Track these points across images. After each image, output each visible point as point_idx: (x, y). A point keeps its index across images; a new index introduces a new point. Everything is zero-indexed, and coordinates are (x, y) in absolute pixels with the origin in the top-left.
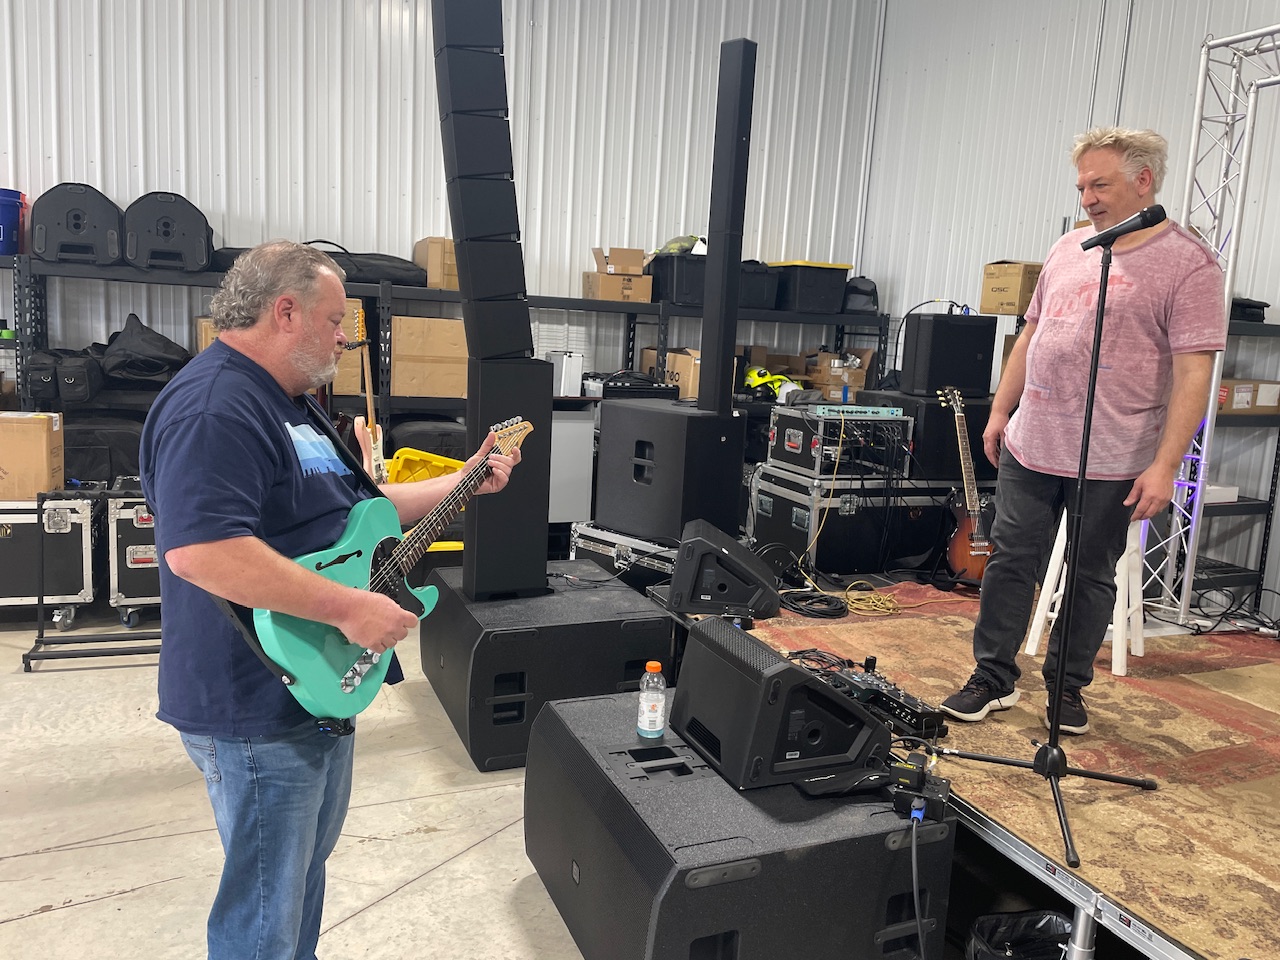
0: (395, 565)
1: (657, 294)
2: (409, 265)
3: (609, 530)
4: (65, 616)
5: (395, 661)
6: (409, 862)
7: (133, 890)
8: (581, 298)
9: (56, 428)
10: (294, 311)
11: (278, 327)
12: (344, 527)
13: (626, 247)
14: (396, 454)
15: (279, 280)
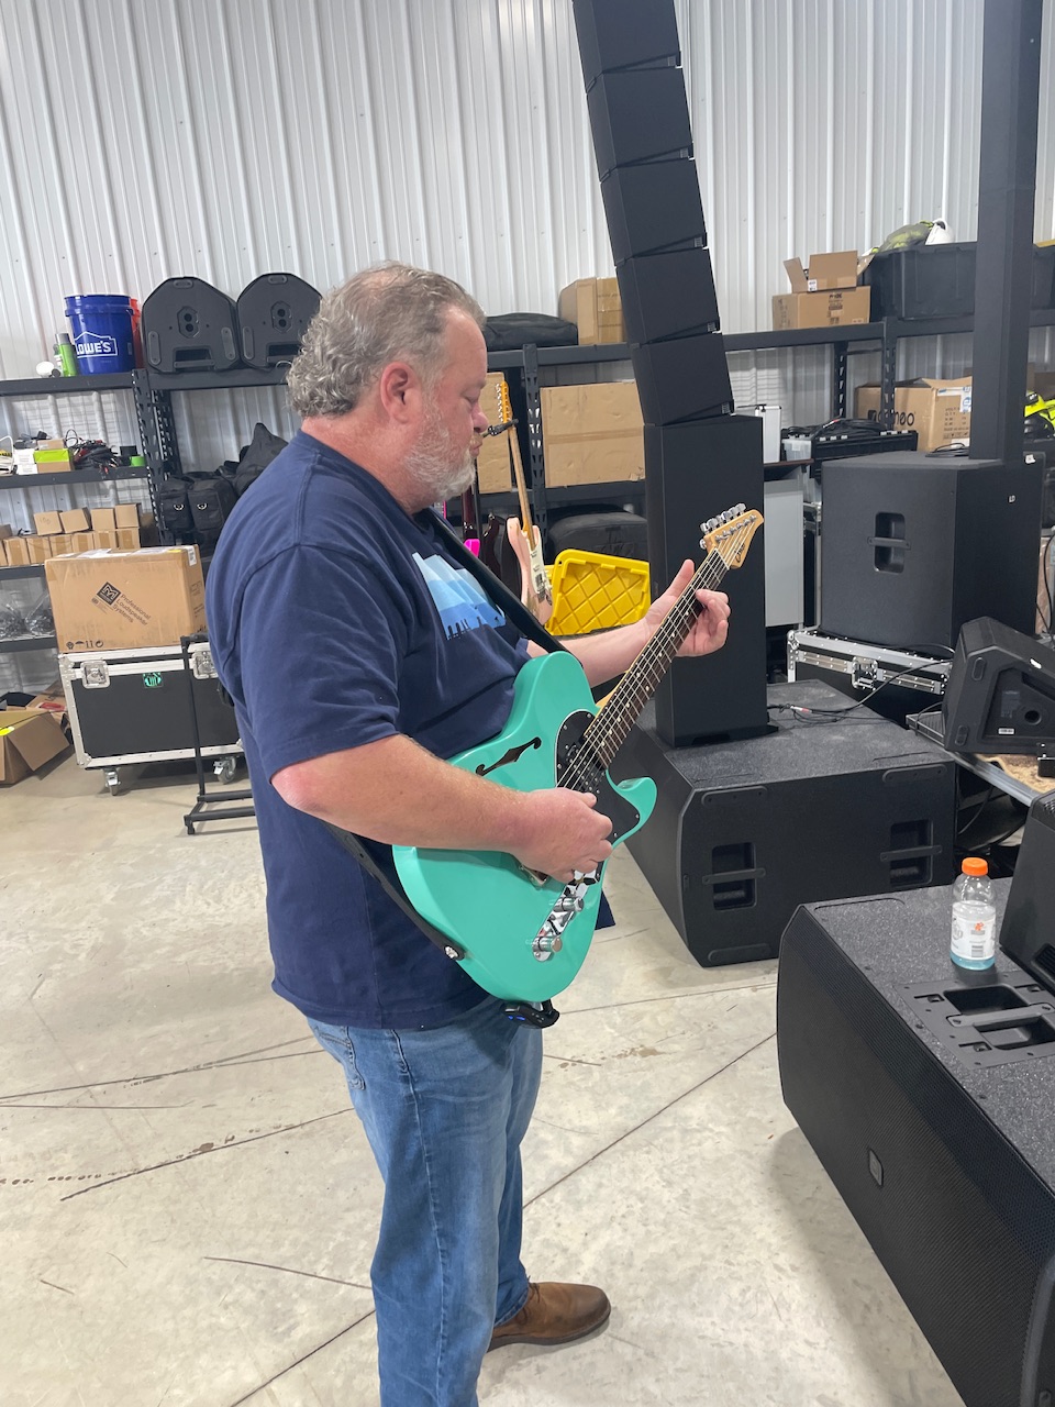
0: (590, 755)
1: (877, 309)
2: (556, 321)
3: (841, 638)
4: (226, 768)
5: (604, 904)
6: (624, 1100)
7: (302, 1125)
8: (771, 330)
9: (192, 563)
10: (410, 387)
11: (386, 413)
12: (510, 703)
13: (828, 252)
14: (558, 559)
15: (387, 337)
